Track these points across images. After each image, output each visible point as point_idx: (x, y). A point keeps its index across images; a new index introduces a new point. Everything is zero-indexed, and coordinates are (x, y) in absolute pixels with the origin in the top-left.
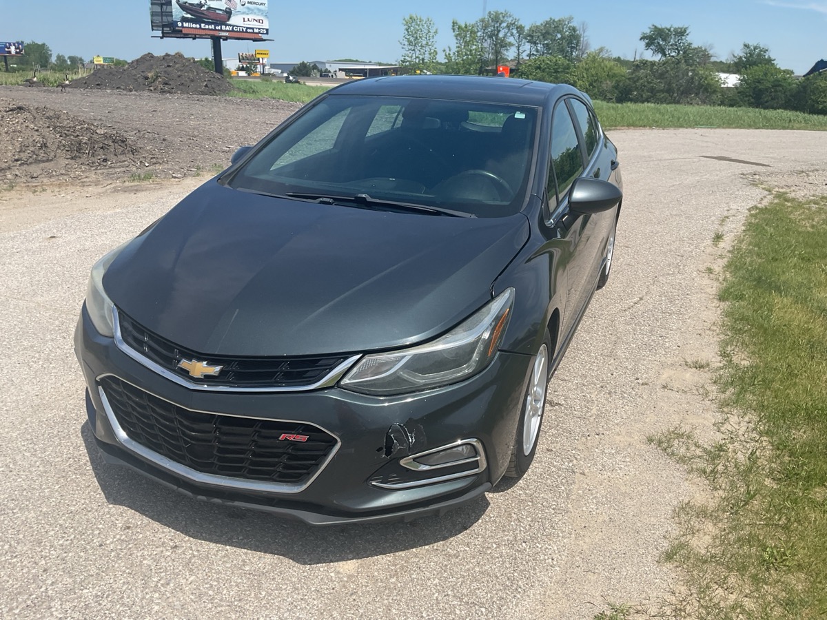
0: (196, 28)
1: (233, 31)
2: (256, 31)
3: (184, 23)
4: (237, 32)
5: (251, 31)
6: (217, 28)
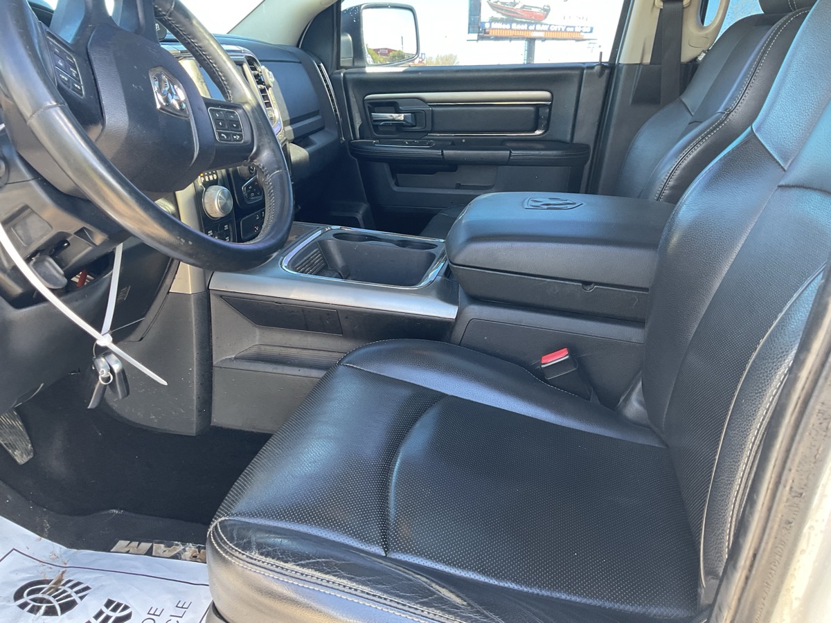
0: (506, 29)
1: (549, 30)
2: (578, 29)
3: (493, 24)
4: (554, 31)
5: (572, 29)
6: (532, 27)
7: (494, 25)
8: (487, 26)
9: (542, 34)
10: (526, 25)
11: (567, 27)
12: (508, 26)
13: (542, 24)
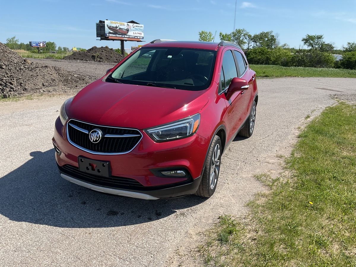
1: (129, 37)
2: (139, 38)
4: (131, 38)
5: (137, 37)
6: (123, 36)
7: (110, 35)
8: (108, 35)
9: (127, 39)
10: (121, 36)
11: (135, 36)
12: (115, 36)
13: (126, 35)
